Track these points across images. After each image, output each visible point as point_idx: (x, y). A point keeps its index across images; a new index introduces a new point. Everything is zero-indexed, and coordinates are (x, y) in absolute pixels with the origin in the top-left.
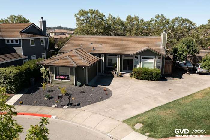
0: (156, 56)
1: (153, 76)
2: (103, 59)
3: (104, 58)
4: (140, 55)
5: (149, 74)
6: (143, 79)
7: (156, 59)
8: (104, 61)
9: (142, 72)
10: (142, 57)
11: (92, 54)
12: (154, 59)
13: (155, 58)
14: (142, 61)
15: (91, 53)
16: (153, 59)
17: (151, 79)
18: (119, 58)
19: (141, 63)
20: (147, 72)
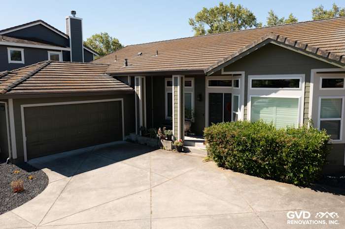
0: (313, 71)
1: (280, 158)
2: (138, 90)
3: (139, 86)
4: (243, 73)
5: (263, 152)
6: (241, 171)
7: (312, 85)
8: (140, 98)
9: (233, 137)
10: (251, 78)
11: (114, 77)
12: (302, 85)
13: (308, 80)
14: (250, 97)
15: (111, 74)
16: (295, 84)
17: (275, 173)
18: (176, 85)
19: (249, 104)
20: (253, 140)
